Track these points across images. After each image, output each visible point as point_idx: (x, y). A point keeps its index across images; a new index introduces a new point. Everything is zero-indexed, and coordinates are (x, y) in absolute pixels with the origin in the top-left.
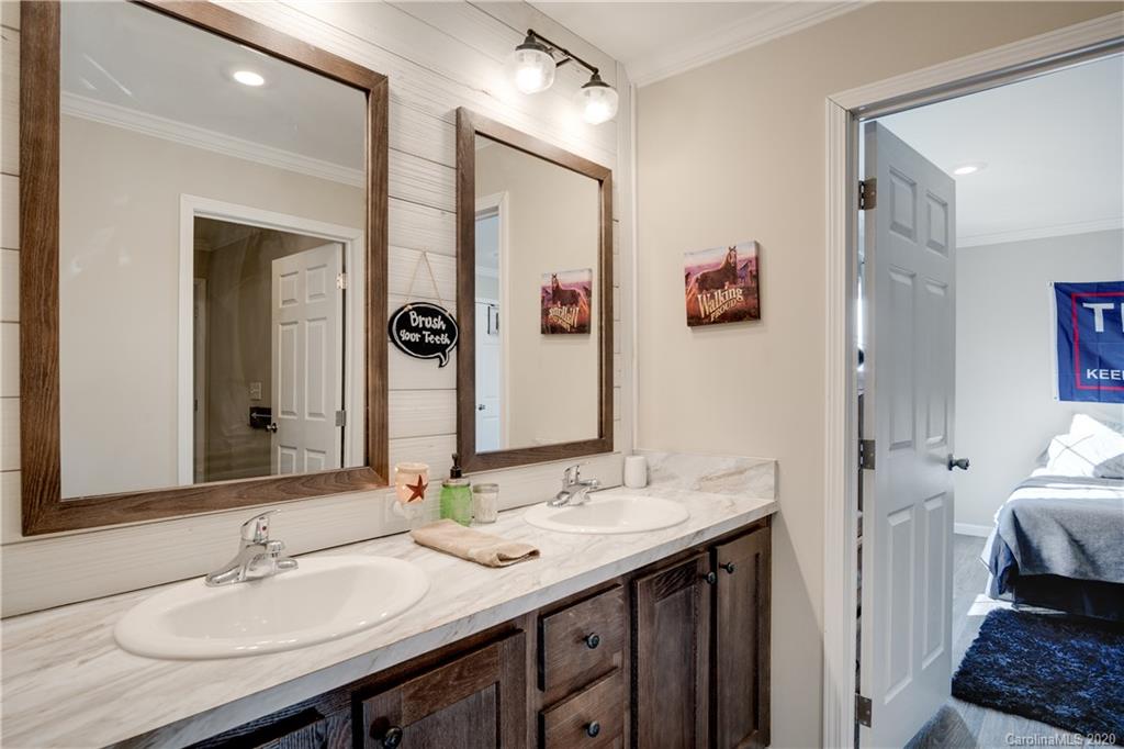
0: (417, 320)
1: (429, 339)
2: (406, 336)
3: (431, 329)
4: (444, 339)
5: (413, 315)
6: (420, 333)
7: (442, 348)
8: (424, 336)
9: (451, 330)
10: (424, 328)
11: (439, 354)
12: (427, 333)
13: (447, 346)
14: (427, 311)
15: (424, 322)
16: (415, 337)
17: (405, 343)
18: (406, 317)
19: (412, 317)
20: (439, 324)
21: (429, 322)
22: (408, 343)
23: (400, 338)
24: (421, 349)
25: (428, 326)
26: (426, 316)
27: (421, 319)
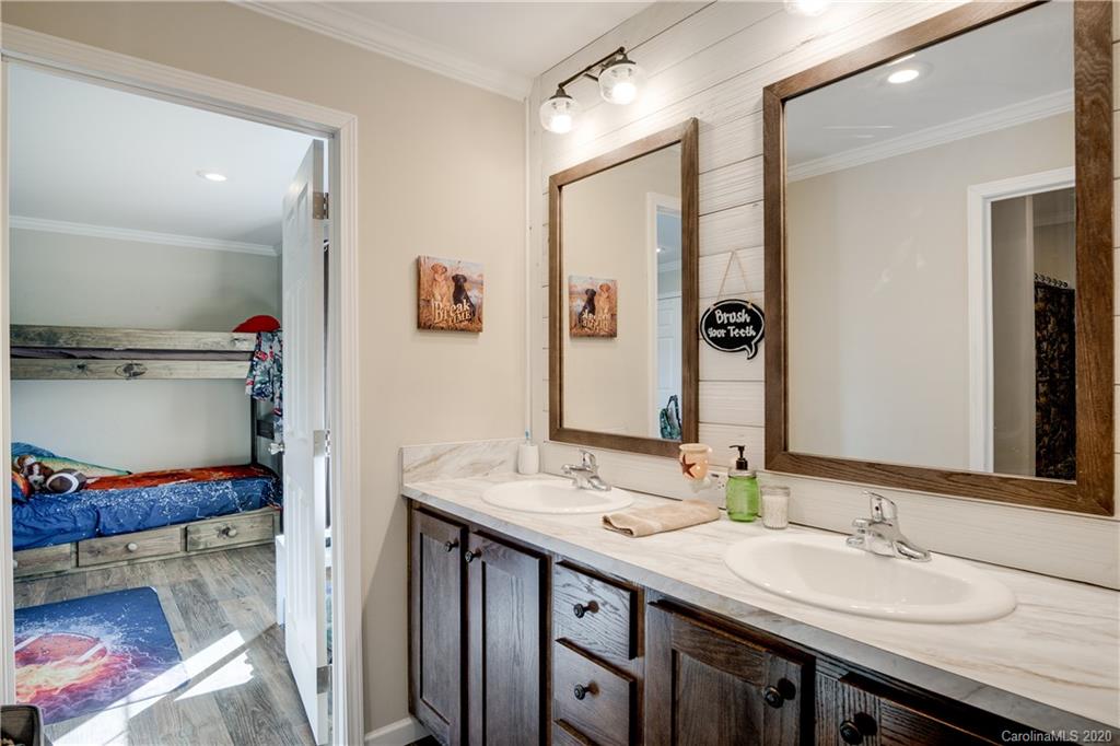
0: (722, 317)
1: (734, 333)
2: (713, 333)
3: (735, 324)
4: (750, 332)
5: (718, 313)
6: (726, 329)
7: (747, 340)
8: (729, 331)
9: (755, 322)
10: (729, 324)
11: (745, 346)
12: (731, 328)
13: (753, 338)
14: (731, 307)
15: (728, 318)
16: (721, 333)
17: (712, 339)
18: (712, 315)
19: (717, 316)
20: (744, 317)
21: (733, 317)
22: (715, 340)
23: (708, 335)
24: (728, 344)
25: (732, 321)
26: (730, 312)
27: (725, 315)
